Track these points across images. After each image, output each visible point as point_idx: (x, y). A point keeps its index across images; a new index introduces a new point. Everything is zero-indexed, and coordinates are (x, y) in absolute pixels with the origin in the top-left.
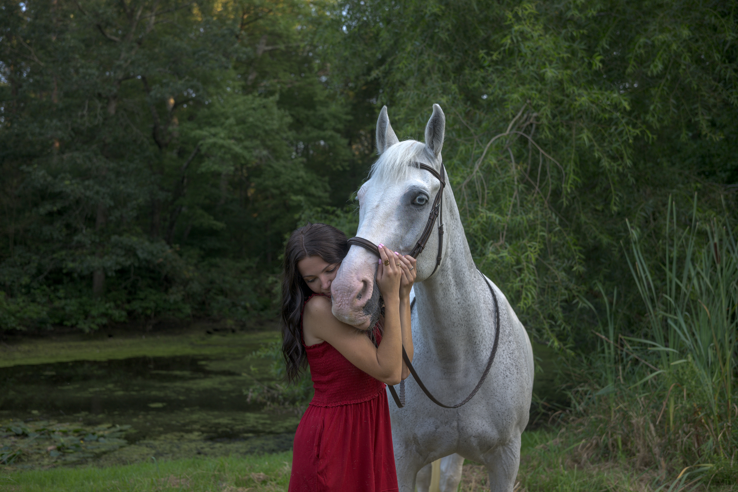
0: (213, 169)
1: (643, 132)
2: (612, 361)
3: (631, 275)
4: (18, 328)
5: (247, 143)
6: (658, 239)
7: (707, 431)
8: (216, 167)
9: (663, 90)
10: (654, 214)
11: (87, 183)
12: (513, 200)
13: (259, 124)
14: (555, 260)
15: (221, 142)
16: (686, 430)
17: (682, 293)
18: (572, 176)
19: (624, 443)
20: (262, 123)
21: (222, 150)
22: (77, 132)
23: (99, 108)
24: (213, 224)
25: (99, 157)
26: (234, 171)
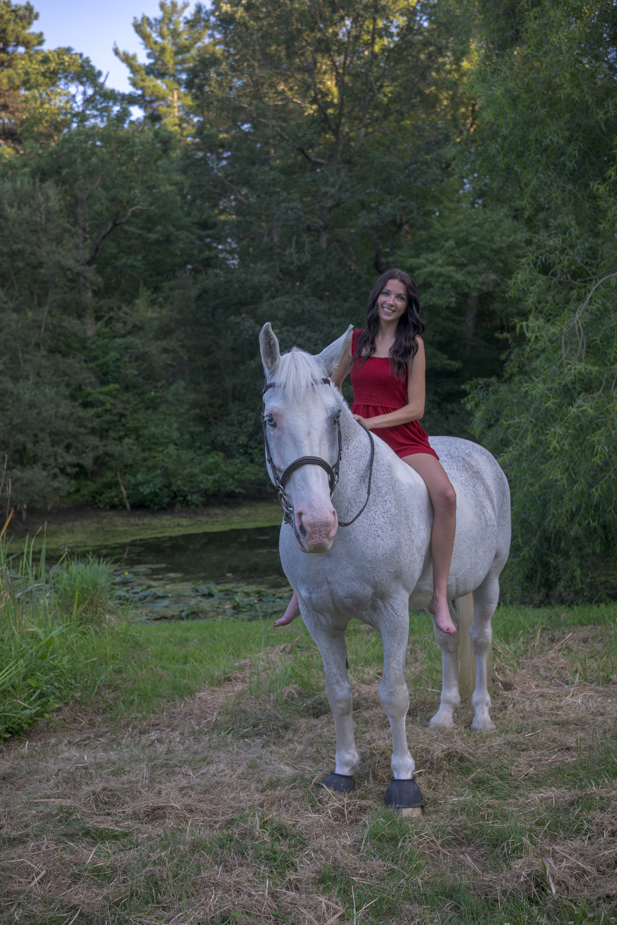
0: (431, 303)
4: (237, 491)
5: (471, 268)
8: (435, 299)
11: (297, 329)
13: (484, 243)
15: (438, 270)
20: (489, 241)
21: (441, 280)
22: (286, 273)
23: (307, 244)
24: (447, 364)
25: (310, 298)
26: (456, 302)
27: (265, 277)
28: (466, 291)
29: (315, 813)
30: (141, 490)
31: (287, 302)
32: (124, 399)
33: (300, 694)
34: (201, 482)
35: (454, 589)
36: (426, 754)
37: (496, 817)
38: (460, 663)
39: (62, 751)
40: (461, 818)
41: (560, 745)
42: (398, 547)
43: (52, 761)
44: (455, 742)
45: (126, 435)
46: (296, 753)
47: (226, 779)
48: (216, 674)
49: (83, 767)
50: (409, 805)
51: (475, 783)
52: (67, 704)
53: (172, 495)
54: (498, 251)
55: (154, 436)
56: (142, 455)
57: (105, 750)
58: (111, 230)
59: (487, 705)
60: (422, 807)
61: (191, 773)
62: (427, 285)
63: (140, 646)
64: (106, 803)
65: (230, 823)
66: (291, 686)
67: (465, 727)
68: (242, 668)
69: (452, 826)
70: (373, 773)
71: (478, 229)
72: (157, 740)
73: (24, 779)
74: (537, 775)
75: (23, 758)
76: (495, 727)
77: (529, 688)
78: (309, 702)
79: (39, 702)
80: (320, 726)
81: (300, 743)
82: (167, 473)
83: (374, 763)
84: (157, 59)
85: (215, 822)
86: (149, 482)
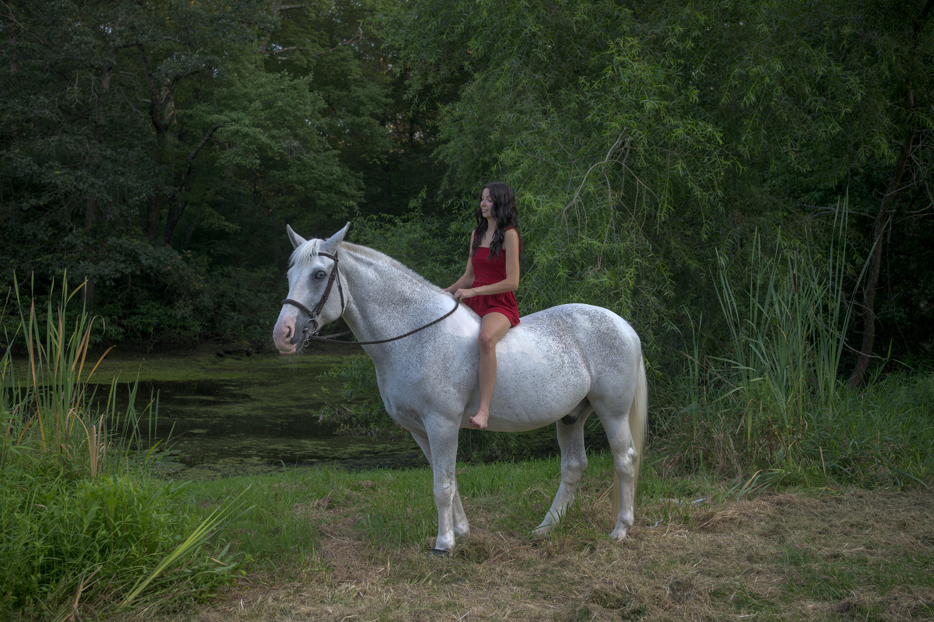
0: (234, 162)
1: (733, 164)
2: (696, 382)
3: (718, 300)
5: (275, 132)
6: (745, 266)
7: (779, 442)
8: (238, 160)
9: (755, 121)
10: (741, 240)
11: (79, 173)
12: (609, 226)
13: (288, 109)
14: (646, 285)
15: (244, 129)
16: (761, 442)
17: (763, 318)
18: (666, 205)
19: (705, 458)
21: (246, 140)
23: (93, 83)
24: (225, 226)
28: (270, 154)
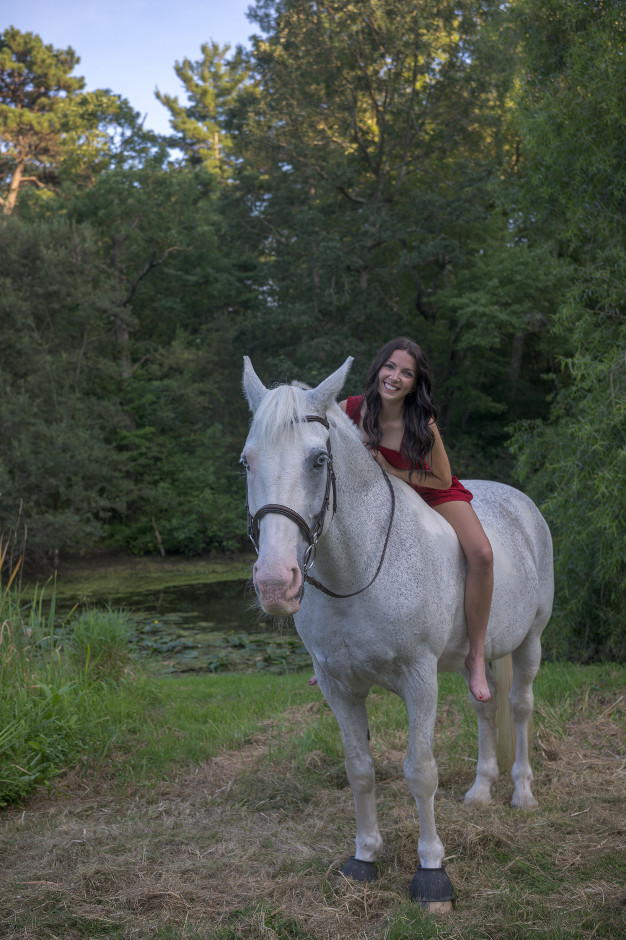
0: (474, 344)
5: (515, 307)
8: (478, 340)
13: (529, 281)
15: (481, 309)
20: (534, 280)
21: (484, 319)
22: (325, 314)
23: (346, 284)
24: (492, 407)
25: (350, 339)
26: (500, 343)
27: (303, 318)
28: (511, 330)
29: (330, 905)
30: (176, 535)
31: (326, 343)
32: (160, 442)
33: (324, 761)
34: (237, 528)
35: (490, 650)
36: (458, 836)
37: (536, 917)
38: (497, 730)
39: (61, 823)
40: (496, 916)
41: (611, 829)
42: (424, 605)
43: (49, 834)
44: (492, 823)
45: (161, 479)
46: (316, 831)
47: (235, 861)
48: (236, 736)
49: (80, 843)
50: (437, 899)
51: (513, 873)
52: (73, 768)
53: (208, 540)
54: (544, 291)
55: (190, 480)
56: (178, 499)
57: (108, 823)
58: (148, 271)
59: (528, 778)
60: (453, 901)
61: (198, 852)
62: (470, 326)
63: (159, 703)
64: (98, 889)
65: (235, 915)
66: (314, 752)
67: (504, 804)
68: (264, 730)
69: (485, 926)
70: (399, 858)
71: (522, 267)
72: (165, 811)
73: (15, 856)
74: (584, 865)
75: (18, 829)
76: (537, 803)
77: (576, 758)
78: (333, 770)
79: (39, 768)
80: (343, 798)
81: (321, 818)
82: (202, 519)
83: (400, 847)
84: (198, 102)
85: (219, 914)
86: (184, 527)
